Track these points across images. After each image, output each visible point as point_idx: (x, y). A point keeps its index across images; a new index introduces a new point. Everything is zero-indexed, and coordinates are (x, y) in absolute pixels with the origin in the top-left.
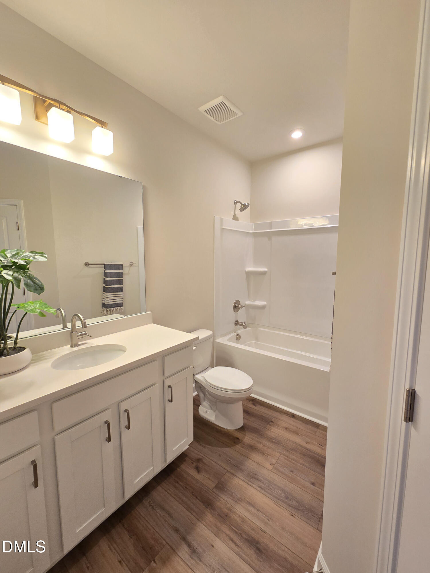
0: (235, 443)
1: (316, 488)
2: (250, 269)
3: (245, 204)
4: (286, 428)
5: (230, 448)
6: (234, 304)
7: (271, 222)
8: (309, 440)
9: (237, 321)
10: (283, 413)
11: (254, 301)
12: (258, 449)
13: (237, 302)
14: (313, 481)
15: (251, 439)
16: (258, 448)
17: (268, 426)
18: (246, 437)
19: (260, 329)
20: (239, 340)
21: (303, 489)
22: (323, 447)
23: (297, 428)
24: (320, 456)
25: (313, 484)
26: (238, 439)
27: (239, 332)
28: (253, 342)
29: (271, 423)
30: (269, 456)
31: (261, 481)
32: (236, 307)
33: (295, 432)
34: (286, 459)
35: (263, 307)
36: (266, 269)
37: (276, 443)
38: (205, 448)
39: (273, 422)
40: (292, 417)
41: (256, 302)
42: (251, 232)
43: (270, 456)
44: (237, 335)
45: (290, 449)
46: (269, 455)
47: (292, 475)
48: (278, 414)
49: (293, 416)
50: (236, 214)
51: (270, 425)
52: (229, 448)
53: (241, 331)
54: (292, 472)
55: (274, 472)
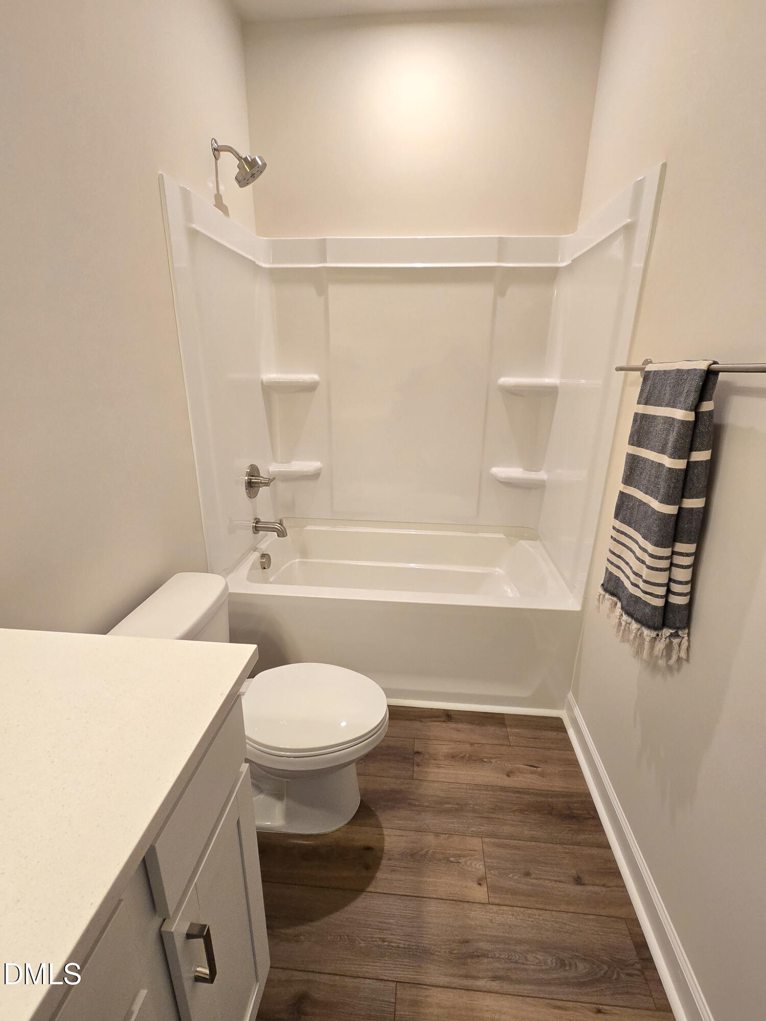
0: (367, 868)
1: (590, 888)
2: (271, 375)
3: (254, 160)
4: (453, 757)
5: (364, 893)
6: (246, 478)
7: (325, 239)
8: (509, 766)
9: (257, 521)
10: (426, 717)
11: (288, 462)
12: (430, 852)
13: (253, 472)
14: (573, 872)
15: (398, 832)
16: (427, 852)
17: (416, 769)
18: (386, 832)
19: (309, 528)
20: (269, 567)
21: (572, 909)
22: (539, 769)
23: (472, 744)
24: (546, 795)
25: (578, 881)
26: (369, 849)
27: (264, 546)
28: (297, 560)
29: (417, 759)
30: (462, 860)
31: (487, 956)
32: (252, 486)
33: (472, 759)
34: (498, 846)
35: (315, 476)
36: (315, 377)
37: (456, 810)
38: (297, 941)
39: (418, 753)
40: (449, 721)
41: (294, 463)
42: (267, 266)
43: (464, 856)
44: (263, 556)
45: (490, 813)
46: (460, 856)
47: (532, 885)
48: (417, 724)
49: (448, 716)
50: (220, 193)
51: (418, 765)
52: (362, 896)
53: (268, 543)
54: (528, 874)
55: (497, 901)
